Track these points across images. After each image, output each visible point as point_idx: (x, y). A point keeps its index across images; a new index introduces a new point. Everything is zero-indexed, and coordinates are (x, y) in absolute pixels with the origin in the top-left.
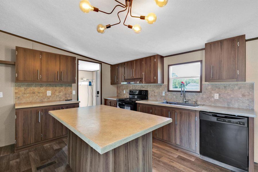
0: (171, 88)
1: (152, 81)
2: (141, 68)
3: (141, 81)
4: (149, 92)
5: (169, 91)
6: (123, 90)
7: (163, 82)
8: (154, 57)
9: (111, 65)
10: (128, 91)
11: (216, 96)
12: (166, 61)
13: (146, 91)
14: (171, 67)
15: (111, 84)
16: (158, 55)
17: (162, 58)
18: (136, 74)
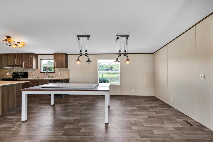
4: (29, 73)
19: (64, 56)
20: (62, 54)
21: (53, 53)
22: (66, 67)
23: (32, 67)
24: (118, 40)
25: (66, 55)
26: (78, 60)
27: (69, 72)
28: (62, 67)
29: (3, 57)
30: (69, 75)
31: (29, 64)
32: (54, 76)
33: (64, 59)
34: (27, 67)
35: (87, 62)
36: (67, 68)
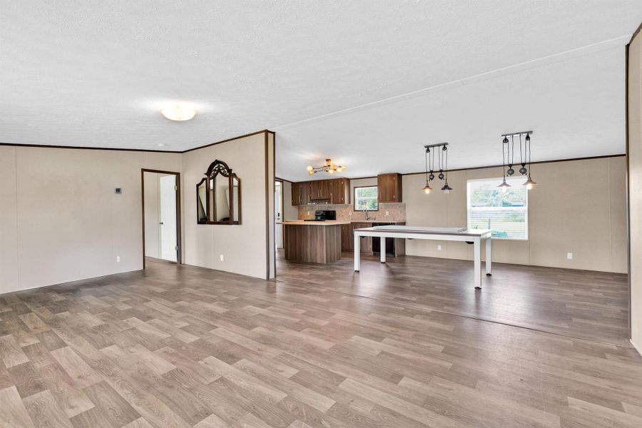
0: (356, 209)
1: (340, 201)
2: (329, 189)
3: (329, 202)
4: (337, 213)
5: (355, 211)
6: (306, 212)
7: (350, 203)
8: (341, 179)
9: (292, 183)
10: (314, 213)
11: (387, 213)
12: (352, 184)
13: (334, 212)
14: (356, 189)
15: (293, 204)
16: (345, 178)
17: (348, 180)
18: (323, 195)
19: (395, 178)
20: (392, 175)
21: (376, 174)
22: (400, 200)
23: (343, 202)
24: (506, 145)
25: (400, 176)
26: (428, 187)
27: (405, 208)
28: (393, 200)
29: (305, 186)
30: (405, 215)
31: (340, 196)
32: (377, 216)
33: (396, 184)
34: (336, 202)
35: (443, 189)
36: (401, 202)
